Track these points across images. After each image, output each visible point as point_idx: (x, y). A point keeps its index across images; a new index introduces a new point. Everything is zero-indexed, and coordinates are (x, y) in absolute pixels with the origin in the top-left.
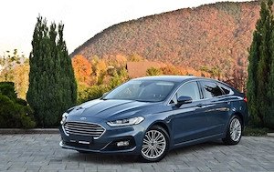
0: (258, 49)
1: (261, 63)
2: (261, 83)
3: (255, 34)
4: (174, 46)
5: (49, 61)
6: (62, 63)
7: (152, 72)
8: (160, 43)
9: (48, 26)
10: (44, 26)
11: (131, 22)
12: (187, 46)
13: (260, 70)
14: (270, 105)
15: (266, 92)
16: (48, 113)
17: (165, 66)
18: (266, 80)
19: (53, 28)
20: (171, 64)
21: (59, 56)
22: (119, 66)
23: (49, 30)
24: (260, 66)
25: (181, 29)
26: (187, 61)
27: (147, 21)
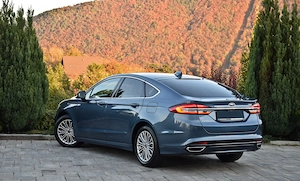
0: (261, 45)
1: (265, 61)
2: (264, 84)
3: (258, 28)
4: (117, 39)
5: (17, 53)
6: (32, 56)
7: (94, 69)
8: (100, 35)
9: (15, 11)
10: (10, 11)
11: (65, 9)
12: (132, 39)
13: (264, 69)
14: (274, 109)
15: (270, 94)
16: (16, 115)
17: (107, 62)
18: (271, 81)
19: (21, 12)
20: (114, 60)
21: (28, 46)
22: (53, 60)
23: (17, 16)
24: (264, 65)
25: (125, 19)
26: (131, 57)
27: (85, 8)
